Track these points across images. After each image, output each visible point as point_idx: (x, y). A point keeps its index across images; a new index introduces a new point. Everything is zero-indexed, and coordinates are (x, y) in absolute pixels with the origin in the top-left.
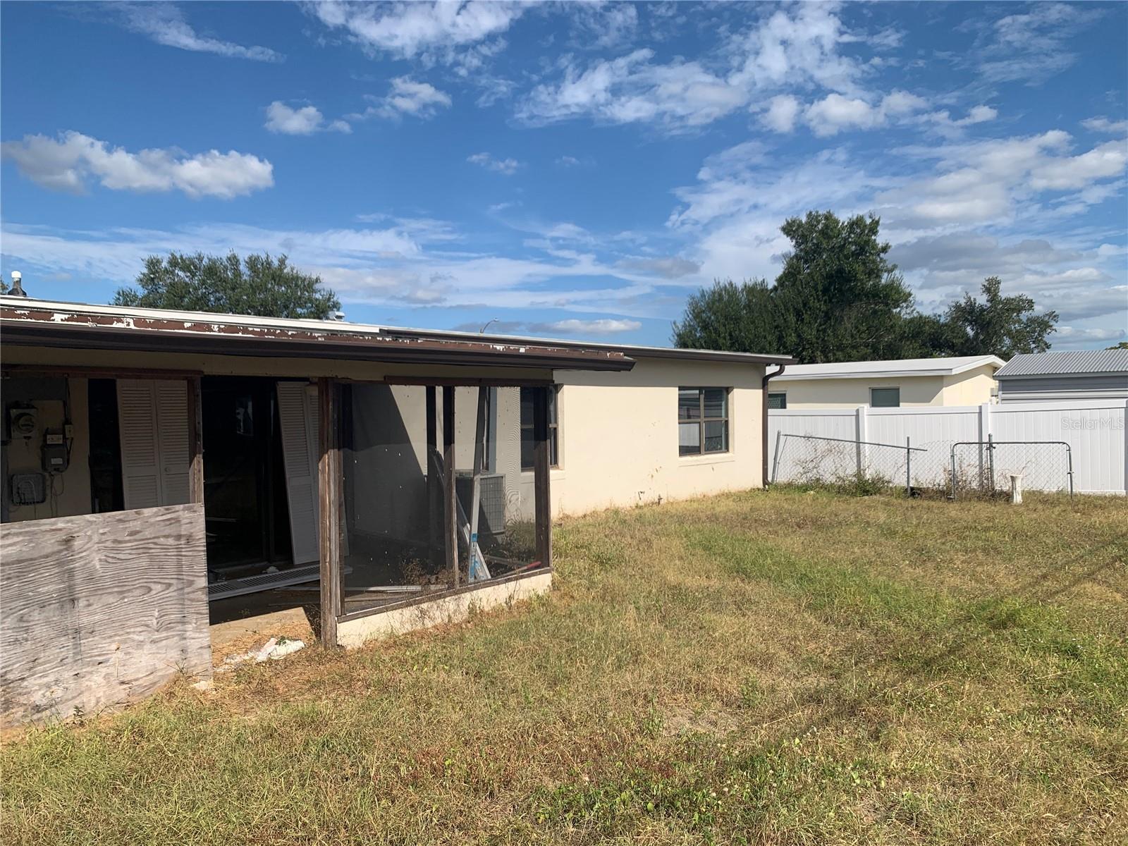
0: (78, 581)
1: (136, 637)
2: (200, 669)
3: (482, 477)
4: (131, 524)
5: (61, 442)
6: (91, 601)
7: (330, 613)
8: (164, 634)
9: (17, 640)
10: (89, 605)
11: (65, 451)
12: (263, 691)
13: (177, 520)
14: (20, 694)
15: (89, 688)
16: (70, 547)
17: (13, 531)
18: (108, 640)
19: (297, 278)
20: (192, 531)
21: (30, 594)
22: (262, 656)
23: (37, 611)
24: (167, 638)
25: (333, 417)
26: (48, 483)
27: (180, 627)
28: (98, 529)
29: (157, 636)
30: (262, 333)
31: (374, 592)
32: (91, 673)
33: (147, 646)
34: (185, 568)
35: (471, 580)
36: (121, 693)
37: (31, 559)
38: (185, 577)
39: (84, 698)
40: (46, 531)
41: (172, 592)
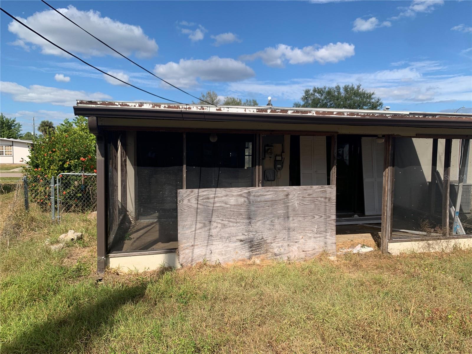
0: (290, 210)
1: (309, 235)
2: (331, 251)
3: (464, 184)
4: (309, 191)
5: (281, 159)
6: (294, 219)
7: (385, 238)
8: (319, 235)
9: (270, 229)
10: (293, 220)
11: (282, 162)
12: (356, 266)
13: (325, 191)
14: (270, 248)
15: (292, 251)
16: (288, 197)
17: (271, 190)
18: (299, 234)
19: (364, 94)
20: (331, 196)
21: (275, 213)
22: (355, 251)
23: (277, 219)
24: (320, 237)
25: (391, 152)
26: (276, 174)
27: (324, 234)
28: (297, 192)
29: (316, 235)
30: (364, 115)
31: (403, 232)
32: (293, 245)
33: (313, 239)
34: (327, 211)
35: (454, 233)
36: (303, 255)
37: (276, 201)
38: (327, 214)
39: (291, 254)
40: (280, 191)
41: (322, 219)
